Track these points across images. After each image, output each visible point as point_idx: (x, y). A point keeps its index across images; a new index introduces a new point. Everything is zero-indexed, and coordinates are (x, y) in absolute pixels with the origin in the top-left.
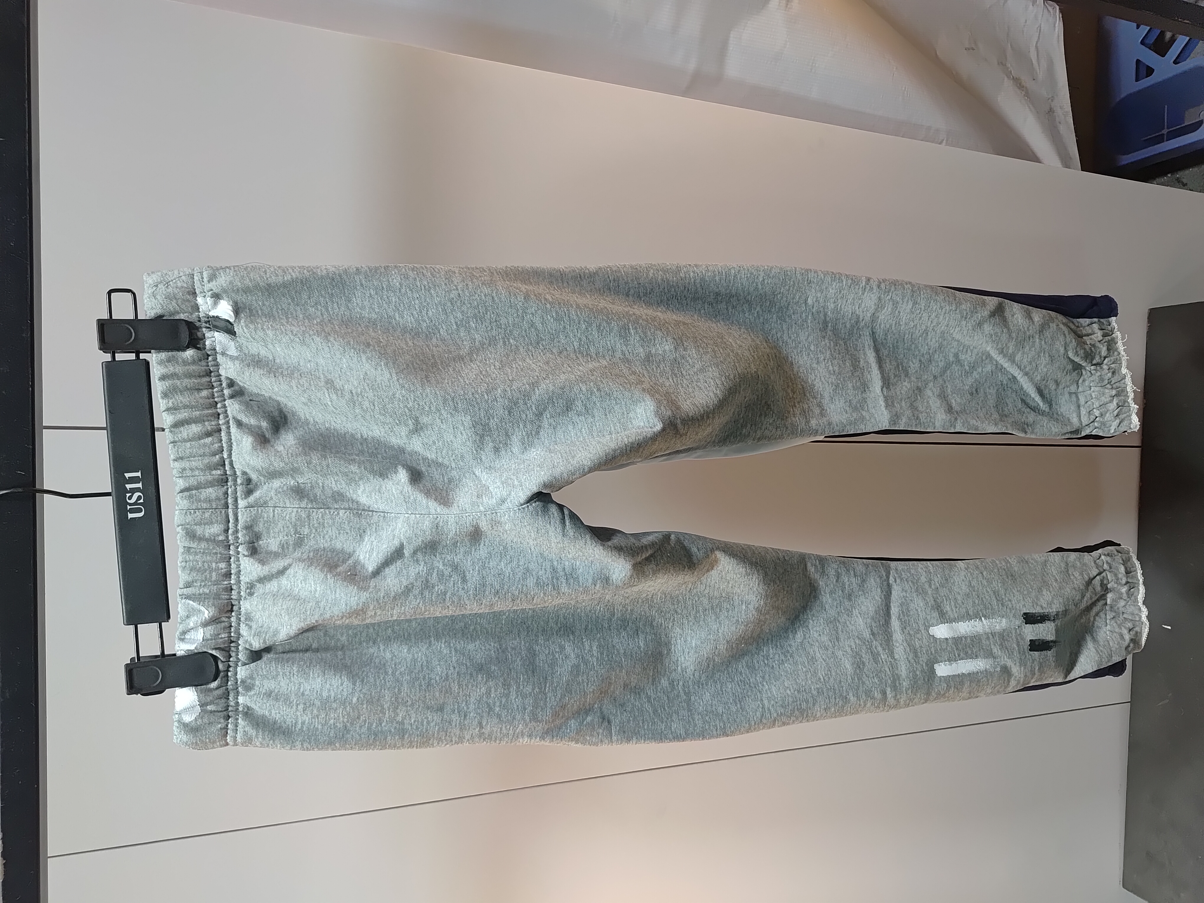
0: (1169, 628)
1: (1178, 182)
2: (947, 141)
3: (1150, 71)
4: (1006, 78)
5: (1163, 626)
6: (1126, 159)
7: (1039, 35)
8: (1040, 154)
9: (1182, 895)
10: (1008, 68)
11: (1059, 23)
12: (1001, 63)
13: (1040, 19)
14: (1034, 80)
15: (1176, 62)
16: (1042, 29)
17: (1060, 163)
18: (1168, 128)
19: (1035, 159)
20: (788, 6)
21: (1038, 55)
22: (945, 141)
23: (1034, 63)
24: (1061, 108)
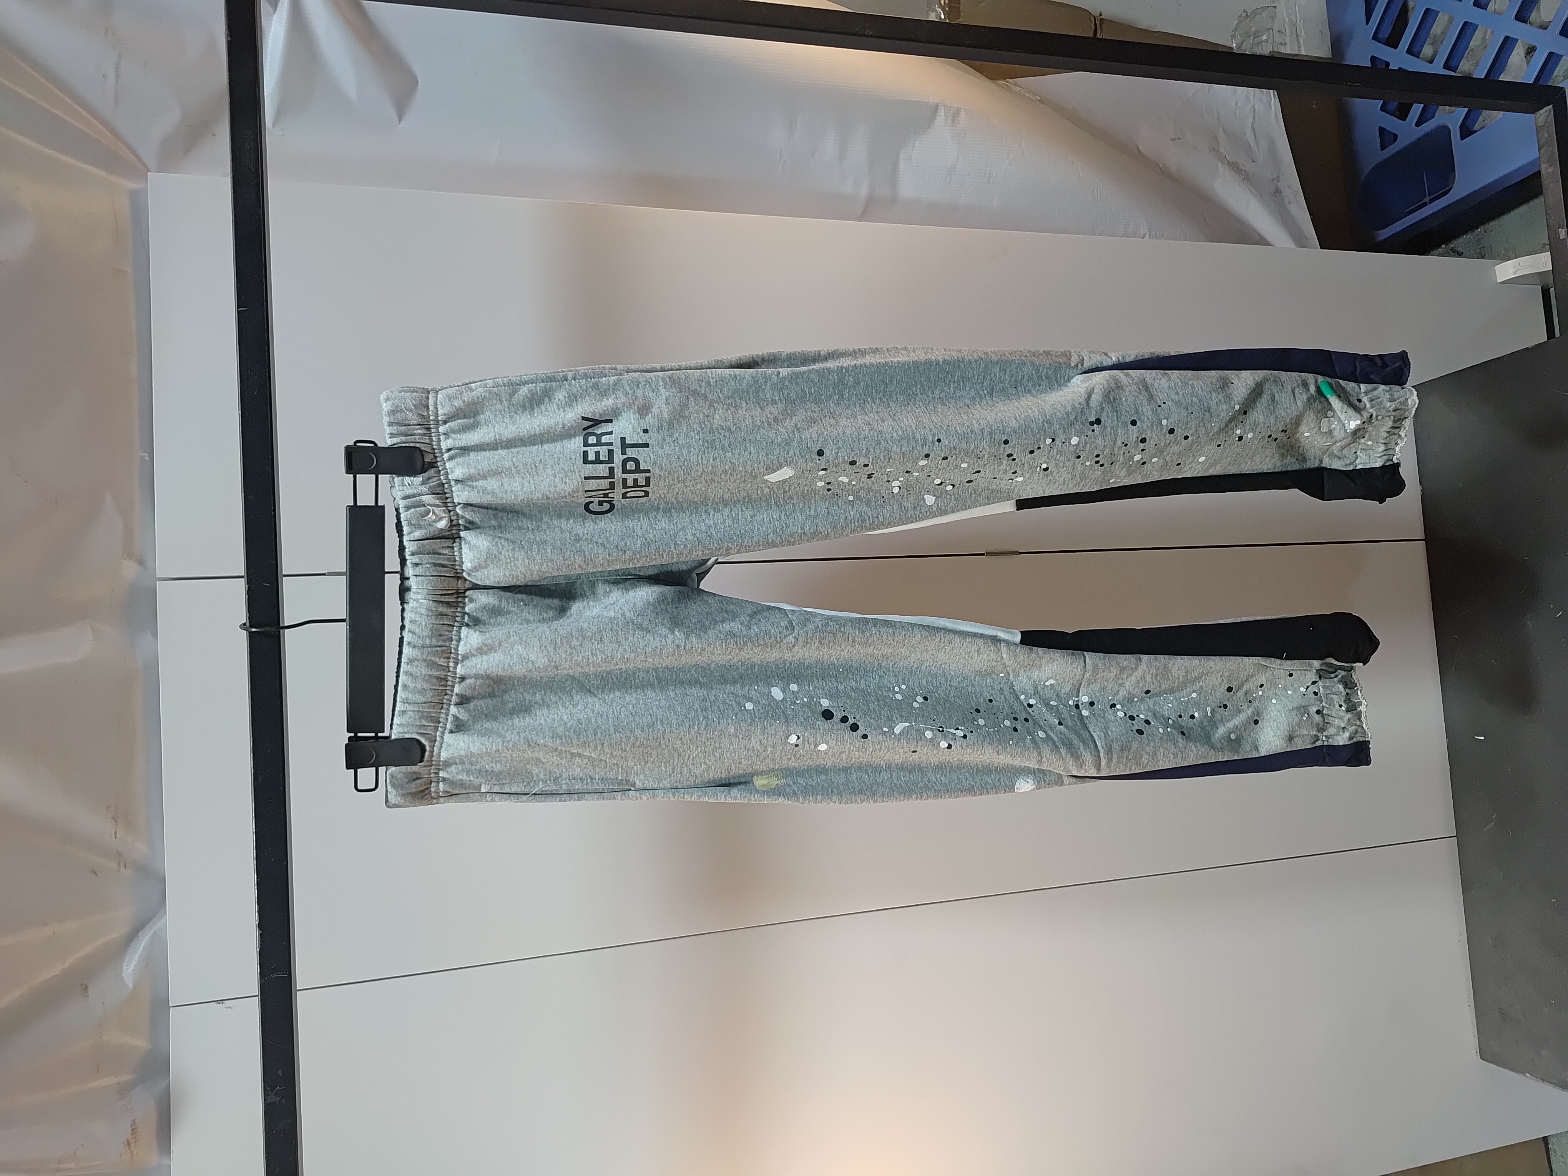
0: (1482, 738)
1: (1454, 252)
2: (1150, 235)
3: (1393, 137)
4: (1220, 165)
5: (1476, 737)
6: (1384, 234)
7: (1254, 115)
8: (1269, 239)
9: (1543, 1052)
10: (1222, 153)
11: (1274, 102)
12: (1214, 149)
14: (1253, 162)
15: (1418, 124)
16: (1257, 108)
17: (1294, 245)
19: (1262, 241)
20: (955, 122)
21: (1255, 136)
22: (1147, 235)
23: (1251, 144)
24: (1289, 187)
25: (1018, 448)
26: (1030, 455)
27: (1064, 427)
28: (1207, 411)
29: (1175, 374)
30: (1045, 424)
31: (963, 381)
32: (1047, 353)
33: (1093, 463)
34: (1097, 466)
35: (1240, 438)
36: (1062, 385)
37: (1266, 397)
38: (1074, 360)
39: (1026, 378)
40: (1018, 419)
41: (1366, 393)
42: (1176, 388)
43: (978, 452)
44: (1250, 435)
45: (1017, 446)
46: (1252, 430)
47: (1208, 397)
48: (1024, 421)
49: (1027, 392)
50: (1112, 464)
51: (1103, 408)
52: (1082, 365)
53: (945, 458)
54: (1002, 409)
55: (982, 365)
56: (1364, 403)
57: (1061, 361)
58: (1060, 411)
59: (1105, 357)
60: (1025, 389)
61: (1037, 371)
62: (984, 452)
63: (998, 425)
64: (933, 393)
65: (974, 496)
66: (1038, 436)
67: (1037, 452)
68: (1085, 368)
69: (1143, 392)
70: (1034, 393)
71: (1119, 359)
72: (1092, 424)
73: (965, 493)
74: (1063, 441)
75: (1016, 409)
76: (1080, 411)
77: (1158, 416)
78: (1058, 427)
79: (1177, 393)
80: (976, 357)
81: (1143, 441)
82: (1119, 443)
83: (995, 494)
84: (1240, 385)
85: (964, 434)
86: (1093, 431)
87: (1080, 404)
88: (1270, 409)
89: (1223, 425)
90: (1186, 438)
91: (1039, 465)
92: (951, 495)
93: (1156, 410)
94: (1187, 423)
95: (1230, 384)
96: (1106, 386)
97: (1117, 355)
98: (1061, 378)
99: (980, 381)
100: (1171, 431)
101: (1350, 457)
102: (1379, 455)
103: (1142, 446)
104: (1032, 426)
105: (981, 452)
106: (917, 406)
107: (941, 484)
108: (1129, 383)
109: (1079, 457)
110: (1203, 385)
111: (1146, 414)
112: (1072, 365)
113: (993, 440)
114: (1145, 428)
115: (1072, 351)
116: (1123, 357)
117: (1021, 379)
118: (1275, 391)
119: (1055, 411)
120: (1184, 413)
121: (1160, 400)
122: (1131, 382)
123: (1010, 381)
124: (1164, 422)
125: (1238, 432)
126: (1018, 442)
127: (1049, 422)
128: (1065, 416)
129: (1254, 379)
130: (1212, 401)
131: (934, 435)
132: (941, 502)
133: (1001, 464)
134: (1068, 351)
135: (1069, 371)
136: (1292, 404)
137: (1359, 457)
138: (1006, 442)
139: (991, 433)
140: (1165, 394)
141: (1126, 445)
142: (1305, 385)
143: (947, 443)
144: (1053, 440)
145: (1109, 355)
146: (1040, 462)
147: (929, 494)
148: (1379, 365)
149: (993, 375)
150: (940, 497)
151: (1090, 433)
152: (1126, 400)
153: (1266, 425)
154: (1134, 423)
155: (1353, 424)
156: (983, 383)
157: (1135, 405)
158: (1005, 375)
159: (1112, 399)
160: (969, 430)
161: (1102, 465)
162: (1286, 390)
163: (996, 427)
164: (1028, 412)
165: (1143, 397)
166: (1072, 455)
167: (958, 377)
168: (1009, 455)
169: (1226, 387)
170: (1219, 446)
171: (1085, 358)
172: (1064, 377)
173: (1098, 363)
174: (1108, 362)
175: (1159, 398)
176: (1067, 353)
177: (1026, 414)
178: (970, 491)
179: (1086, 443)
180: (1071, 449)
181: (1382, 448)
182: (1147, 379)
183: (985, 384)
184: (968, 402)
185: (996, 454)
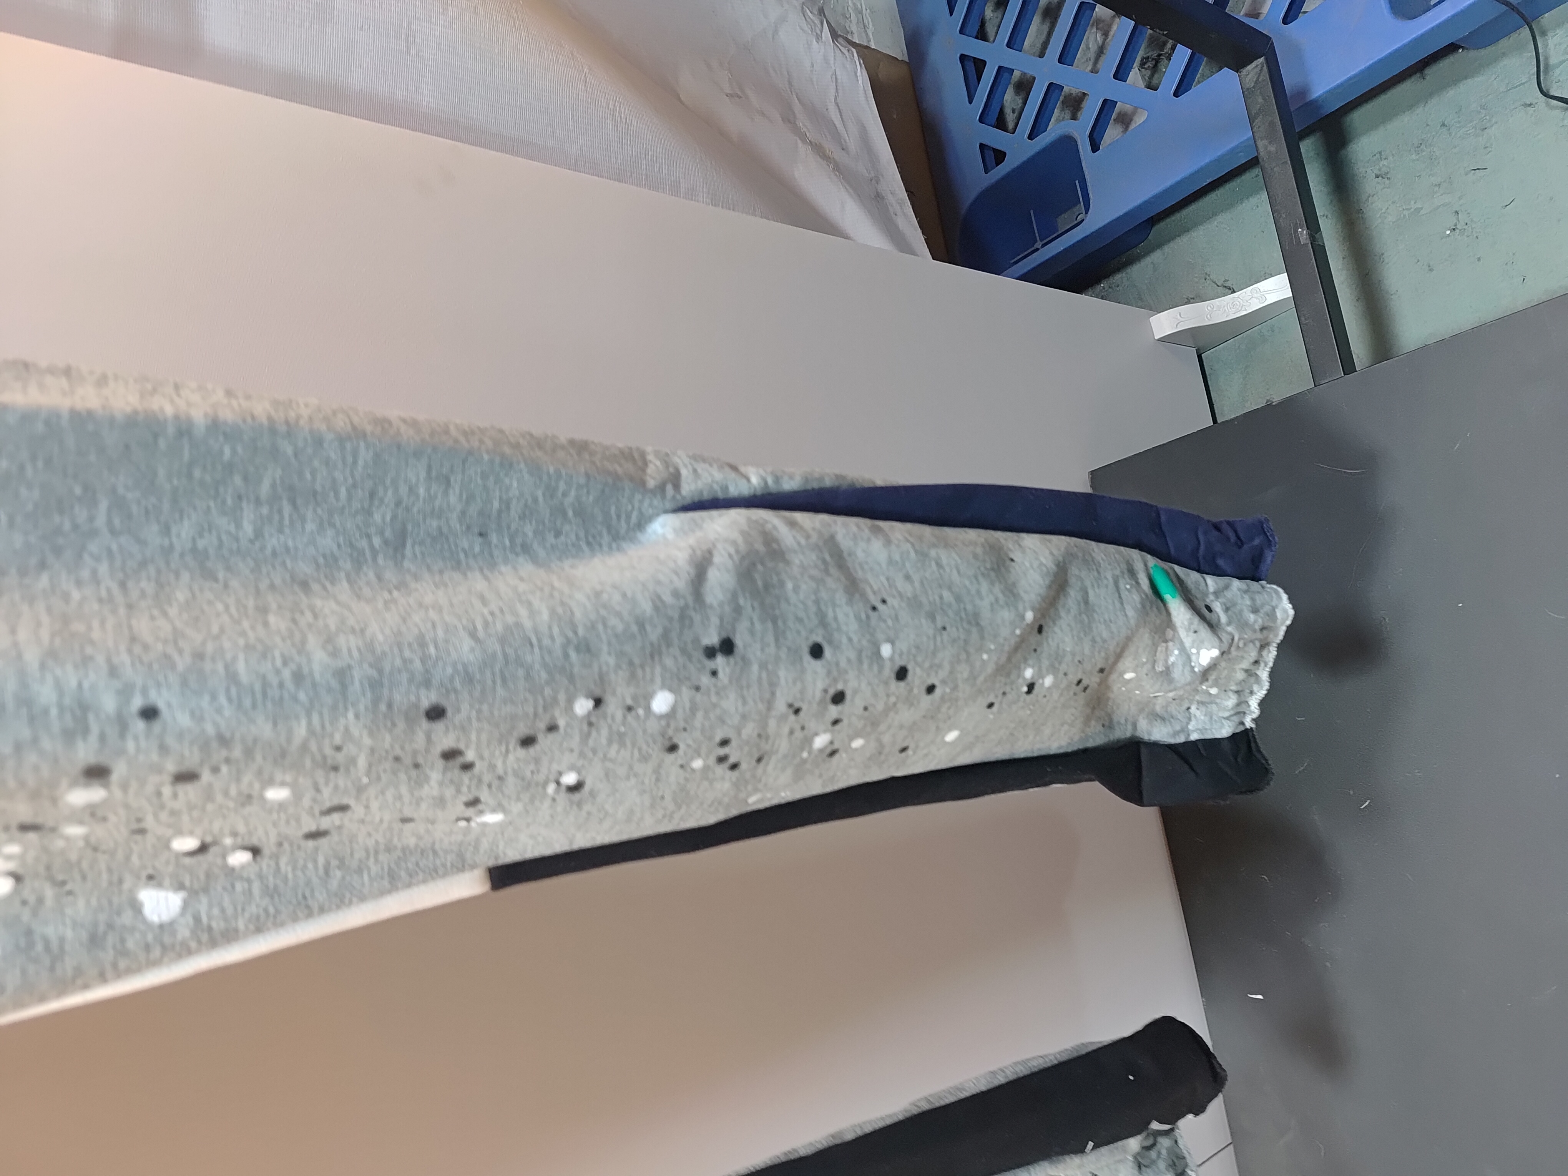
0: (1260, 997)
3: (1000, 156)
4: (799, 142)
7: (837, 86)
10: (800, 128)
11: (861, 72)
12: (788, 120)
13: (832, 62)
14: (843, 149)
15: (1031, 137)
16: (839, 77)
18: (1041, 240)
21: (841, 116)
23: (837, 126)
24: (892, 194)
25: (479, 731)
26: (521, 752)
27: (631, 663)
28: (973, 622)
29: (898, 530)
30: (573, 655)
31: (293, 503)
32: (581, 447)
33: (712, 760)
34: (721, 770)
35: (1031, 687)
36: (624, 539)
37: (1073, 594)
38: (654, 472)
39: (515, 509)
40: (481, 634)
41: (1217, 594)
42: (904, 565)
43: (328, 751)
44: (1048, 681)
45: (475, 723)
46: (1053, 669)
47: (973, 592)
48: (503, 641)
49: (518, 549)
50: (759, 760)
51: (738, 610)
52: (677, 486)
53: (185, 777)
54: (428, 599)
55: (365, 455)
56: (1217, 613)
57: (620, 470)
58: (619, 615)
59: (733, 475)
60: (512, 541)
61: (550, 491)
62: (350, 749)
63: (407, 653)
64: (166, 530)
65: (338, 874)
66: (548, 691)
67: (545, 741)
68: (684, 498)
69: (833, 571)
70: (542, 553)
71: (766, 483)
72: (710, 653)
73: (305, 867)
74: (629, 702)
75: (477, 603)
76: (676, 616)
77: (872, 635)
78: (612, 661)
79: (908, 577)
80: (340, 423)
81: (839, 698)
82: (781, 706)
83: (413, 859)
84: (1027, 564)
85: (265, 685)
86: (714, 673)
87: (676, 594)
88: (1082, 622)
89: (1004, 659)
90: (931, 689)
91: (552, 777)
92: (249, 881)
93: (868, 617)
94: (934, 653)
95: (1008, 562)
96: (743, 547)
97: (762, 472)
98: (619, 517)
99: (356, 505)
100: (902, 674)
101: (1180, 717)
102: (1227, 714)
103: (834, 711)
104: (529, 658)
105: (338, 749)
106: (85, 574)
107: (203, 848)
108: (799, 543)
109: (673, 748)
110: (959, 561)
111: (844, 628)
112: (651, 483)
113: (383, 707)
114: (843, 663)
115: (649, 449)
116: (777, 479)
117: (500, 512)
118: (1088, 583)
119: (603, 612)
120: (928, 628)
121: (874, 593)
122: (803, 541)
123: (463, 513)
124: (886, 650)
125: (1029, 673)
126: (479, 711)
127: (586, 648)
128: (634, 628)
129: (1052, 553)
130: (982, 599)
131: (125, 693)
132: (210, 906)
133: (420, 782)
134: (638, 449)
135: (641, 502)
136: (1119, 613)
137: (1193, 718)
138: (436, 713)
139: (375, 685)
140: (883, 579)
141: (797, 711)
142: (1132, 572)
143: (184, 720)
144: (598, 702)
145: (743, 469)
146: (555, 767)
147: (160, 885)
148: (1232, 540)
149: (403, 490)
150: (206, 890)
151: (705, 680)
152: (796, 589)
153: (1078, 658)
154: (817, 651)
155: (1206, 655)
156: (369, 513)
157: (817, 602)
158: (446, 493)
159: (760, 583)
160: (287, 674)
161: (734, 767)
162: (1105, 582)
163: (398, 662)
164: (515, 614)
165: (834, 584)
166: (655, 742)
167: (273, 486)
168: (450, 755)
169: (1003, 569)
170: (991, 705)
171: (684, 472)
172: (628, 517)
173: (716, 487)
174: (738, 488)
175: (871, 587)
176: (636, 456)
177: (510, 619)
178: (321, 860)
179: (694, 709)
180: (653, 726)
181: (1231, 701)
182: (839, 538)
183: (377, 517)
184: (305, 569)
185: (398, 751)
